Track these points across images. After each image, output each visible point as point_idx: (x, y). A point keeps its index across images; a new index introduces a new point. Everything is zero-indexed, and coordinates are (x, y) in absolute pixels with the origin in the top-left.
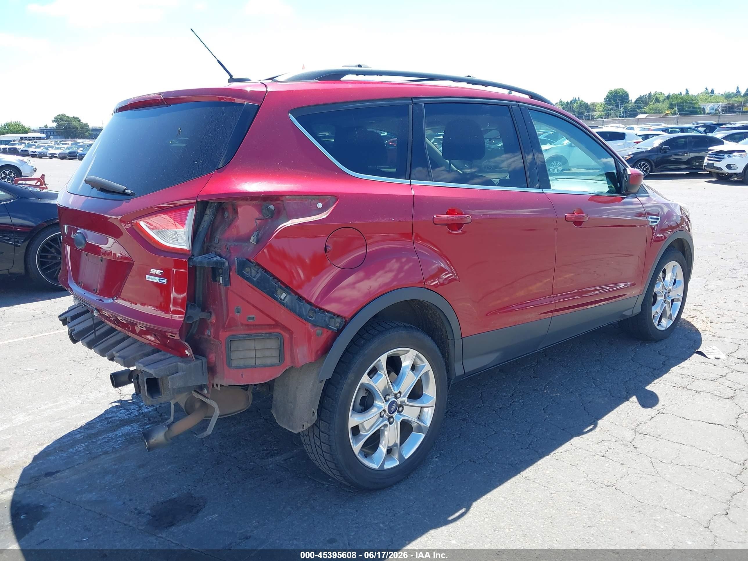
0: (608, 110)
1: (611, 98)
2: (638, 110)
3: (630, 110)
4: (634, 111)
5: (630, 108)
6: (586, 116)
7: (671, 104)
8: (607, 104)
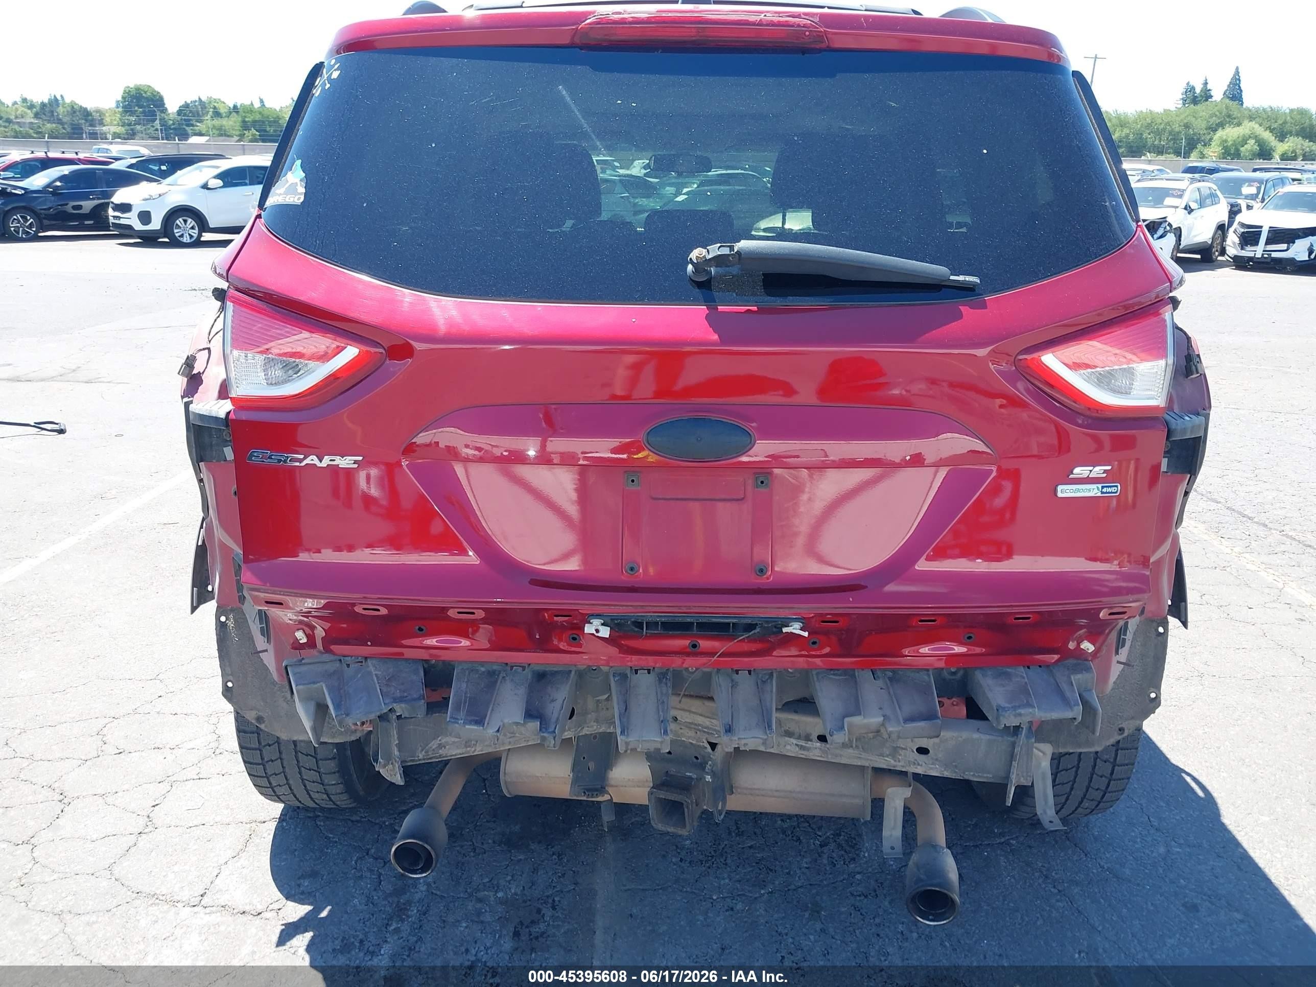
0: (129, 125)
1: (132, 101)
2: (187, 128)
3: (172, 127)
4: (180, 129)
5: (171, 122)
6: (90, 134)
7: (244, 122)
8: (126, 112)
